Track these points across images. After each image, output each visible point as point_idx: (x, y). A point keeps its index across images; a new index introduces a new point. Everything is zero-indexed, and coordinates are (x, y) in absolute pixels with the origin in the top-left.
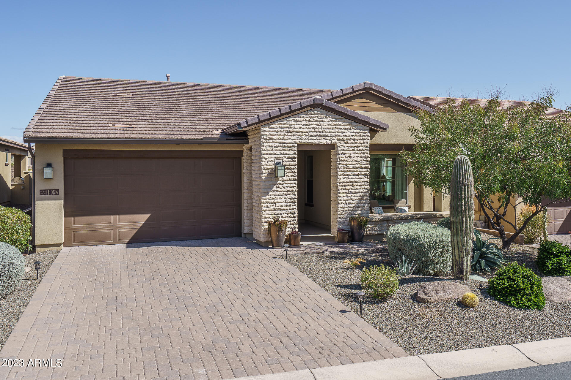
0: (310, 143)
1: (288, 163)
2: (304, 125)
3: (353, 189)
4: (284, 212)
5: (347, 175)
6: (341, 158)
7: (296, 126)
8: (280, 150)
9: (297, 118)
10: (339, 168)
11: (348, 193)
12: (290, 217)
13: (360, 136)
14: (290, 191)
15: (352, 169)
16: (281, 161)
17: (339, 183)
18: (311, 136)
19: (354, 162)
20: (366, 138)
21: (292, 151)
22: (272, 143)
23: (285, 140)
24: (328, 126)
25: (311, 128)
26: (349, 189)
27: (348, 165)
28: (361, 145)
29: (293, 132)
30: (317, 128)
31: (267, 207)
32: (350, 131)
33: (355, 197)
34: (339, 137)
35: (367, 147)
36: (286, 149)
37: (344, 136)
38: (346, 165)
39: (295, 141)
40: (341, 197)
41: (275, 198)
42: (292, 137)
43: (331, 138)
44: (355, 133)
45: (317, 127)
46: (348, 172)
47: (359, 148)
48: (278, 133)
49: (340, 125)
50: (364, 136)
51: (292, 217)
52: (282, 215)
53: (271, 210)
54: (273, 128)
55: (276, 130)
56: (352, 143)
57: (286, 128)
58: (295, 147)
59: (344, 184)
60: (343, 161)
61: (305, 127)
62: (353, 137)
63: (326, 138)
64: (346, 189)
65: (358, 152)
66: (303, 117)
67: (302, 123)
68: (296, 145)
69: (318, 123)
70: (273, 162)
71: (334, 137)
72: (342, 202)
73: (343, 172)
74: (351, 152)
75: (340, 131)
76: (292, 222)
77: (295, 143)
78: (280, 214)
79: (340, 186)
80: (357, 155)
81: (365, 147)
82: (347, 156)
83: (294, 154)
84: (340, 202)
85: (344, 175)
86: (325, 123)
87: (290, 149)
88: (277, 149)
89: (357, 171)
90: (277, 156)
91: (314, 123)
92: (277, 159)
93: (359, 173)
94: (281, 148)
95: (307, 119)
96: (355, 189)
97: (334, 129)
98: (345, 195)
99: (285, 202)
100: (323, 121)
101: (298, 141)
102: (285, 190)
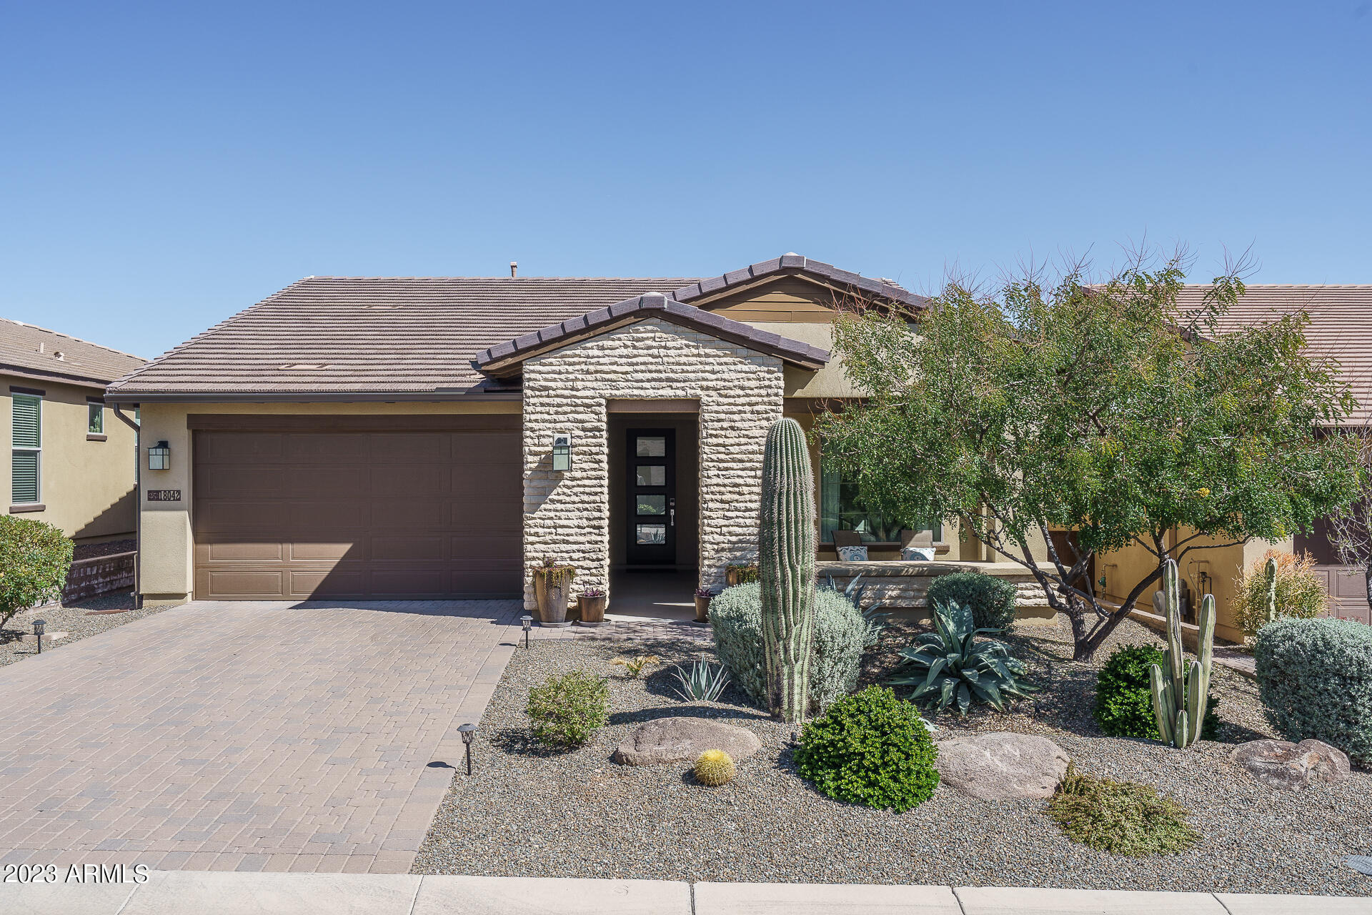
0: (636, 396)
1: (584, 441)
2: (621, 357)
3: (741, 502)
4: (575, 547)
5: (726, 469)
6: (712, 429)
7: (602, 360)
8: (565, 413)
9: (605, 342)
10: (705, 453)
11: (729, 510)
12: (589, 559)
13: (759, 380)
14: (588, 503)
15: (739, 456)
16: (568, 436)
17: (706, 486)
18: (637, 381)
19: (743, 440)
20: (774, 383)
21: (593, 416)
22: (548, 396)
23: (578, 390)
24: (677, 359)
25: (637, 364)
26: (732, 502)
27: (728, 446)
28: (760, 399)
29: (597, 372)
30: (652, 363)
31: (536, 534)
32: (732, 367)
33: (746, 520)
34: (705, 384)
35: (776, 404)
36: (581, 409)
37: (717, 380)
38: (724, 446)
39: (601, 392)
40: (710, 517)
41: (556, 516)
42: (595, 384)
43: (687, 384)
44: (746, 372)
45: (651, 360)
46: (728, 462)
47: (756, 408)
48: (563, 377)
49: (707, 356)
50: (769, 379)
51: (593, 560)
52: (571, 554)
53: (546, 543)
54: (551, 364)
55: (557, 368)
56: (739, 396)
57: (579, 363)
58: (600, 405)
59: (717, 489)
60: (716, 436)
61: (624, 360)
62: (741, 383)
63: (674, 385)
64: (722, 501)
65: (754, 417)
66: (620, 339)
67: (617, 352)
68: (603, 401)
69: (655, 351)
70: (551, 440)
71: (693, 384)
72: (713, 529)
73: (717, 462)
74: (736, 417)
75: (708, 368)
76: (594, 571)
77: (601, 396)
78: (567, 552)
79: (707, 493)
80: (752, 424)
81: (770, 404)
82: (725, 425)
83: (599, 421)
84: (708, 529)
85: (719, 469)
86: (672, 352)
87: (589, 410)
88: (560, 409)
89: (751, 461)
90: (558, 426)
91: (645, 352)
92: (559, 432)
93: (754, 464)
94: (568, 409)
95: (629, 343)
96: (746, 502)
97: (692, 365)
98: (720, 513)
99: (579, 527)
100: (665, 348)
101: (607, 393)
102: (577, 499)
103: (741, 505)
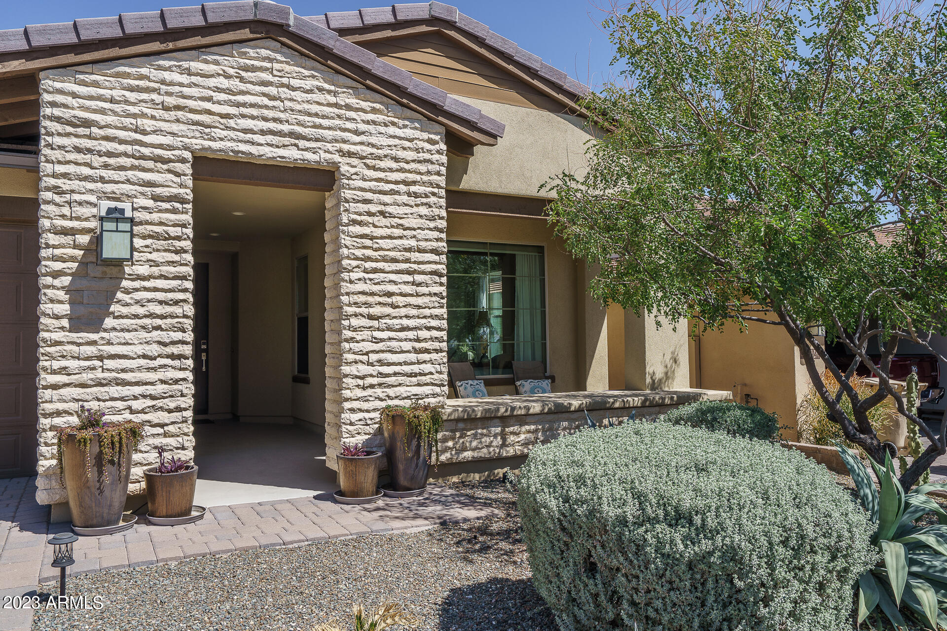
0: (243, 153)
1: (155, 217)
2: (219, 90)
3: (395, 317)
4: (137, 390)
5: (375, 271)
6: (356, 213)
7: (186, 91)
8: (122, 168)
9: (192, 63)
10: (346, 247)
11: (378, 329)
12: (161, 409)
13: (417, 150)
14: (162, 317)
15: (392, 254)
16: (127, 206)
17: (348, 294)
18: (245, 131)
19: (397, 232)
20: (436, 157)
21: (170, 176)
22: (90, 137)
23: (144, 133)
24: (306, 106)
25: (244, 105)
26: (381, 317)
27: (377, 238)
28: (418, 178)
29: (178, 108)
30: (266, 107)
31: (63, 371)
32: (382, 129)
33: (401, 344)
34: (346, 147)
35: (438, 186)
36: (150, 164)
37: (362, 143)
38: (372, 238)
39: (186, 140)
40: (352, 340)
41: (103, 338)
42: (175, 128)
43: (319, 144)
44: (400, 138)
45: (266, 101)
46: (377, 261)
47: (413, 189)
48: (118, 108)
49: (348, 107)
50: (429, 151)
51: (170, 411)
52: (130, 403)
53: (83, 386)
54: (96, 84)
55: (107, 93)
56: (391, 170)
57: (148, 90)
58: (183, 161)
59: (362, 298)
60: (360, 223)
61: (223, 97)
62: (394, 152)
63: (302, 143)
64: (371, 317)
65: (411, 201)
66: (217, 63)
67: (212, 82)
68: (187, 155)
69: (272, 90)
70: (94, 211)
71: (329, 146)
72: (358, 357)
73: (362, 260)
74: (387, 199)
75: (349, 125)
76: (171, 428)
77: (186, 148)
78: (122, 399)
79: (349, 305)
80: (408, 210)
81: (431, 184)
82: (373, 208)
83: (181, 186)
84: (350, 357)
85: (366, 271)
86: (298, 95)
87: (165, 167)
88: (111, 161)
89: (407, 261)
90: (109, 188)
91: (258, 88)
92: (109, 198)
93: (413, 266)
94: (128, 162)
95: (231, 71)
96: (401, 318)
97: (327, 118)
98: (366, 334)
99: (145, 356)
100: (288, 87)
101: (198, 143)
102: (141, 311)
103: (395, 321)
